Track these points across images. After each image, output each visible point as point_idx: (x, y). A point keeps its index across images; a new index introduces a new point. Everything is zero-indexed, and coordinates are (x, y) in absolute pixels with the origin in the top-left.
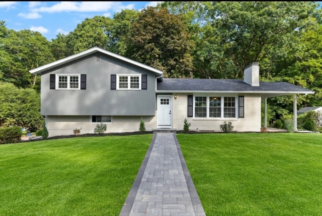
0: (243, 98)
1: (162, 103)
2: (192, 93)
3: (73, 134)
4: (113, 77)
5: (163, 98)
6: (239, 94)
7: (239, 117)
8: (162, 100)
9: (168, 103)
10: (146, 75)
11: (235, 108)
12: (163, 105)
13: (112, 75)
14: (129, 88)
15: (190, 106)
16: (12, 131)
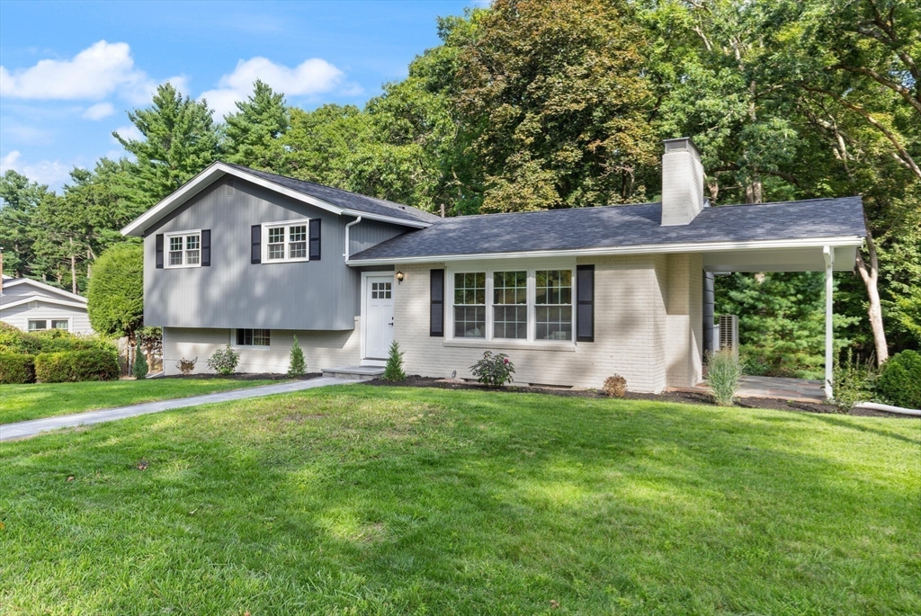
0: (590, 271)
1: (374, 295)
2: (442, 263)
3: (179, 372)
4: (256, 229)
5: (378, 281)
6: (578, 258)
7: (579, 339)
8: (375, 286)
9: (389, 295)
10: (319, 220)
11: (571, 307)
12: (378, 300)
13: (253, 227)
14: (287, 258)
15: (437, 303)
16: (87, 359)
